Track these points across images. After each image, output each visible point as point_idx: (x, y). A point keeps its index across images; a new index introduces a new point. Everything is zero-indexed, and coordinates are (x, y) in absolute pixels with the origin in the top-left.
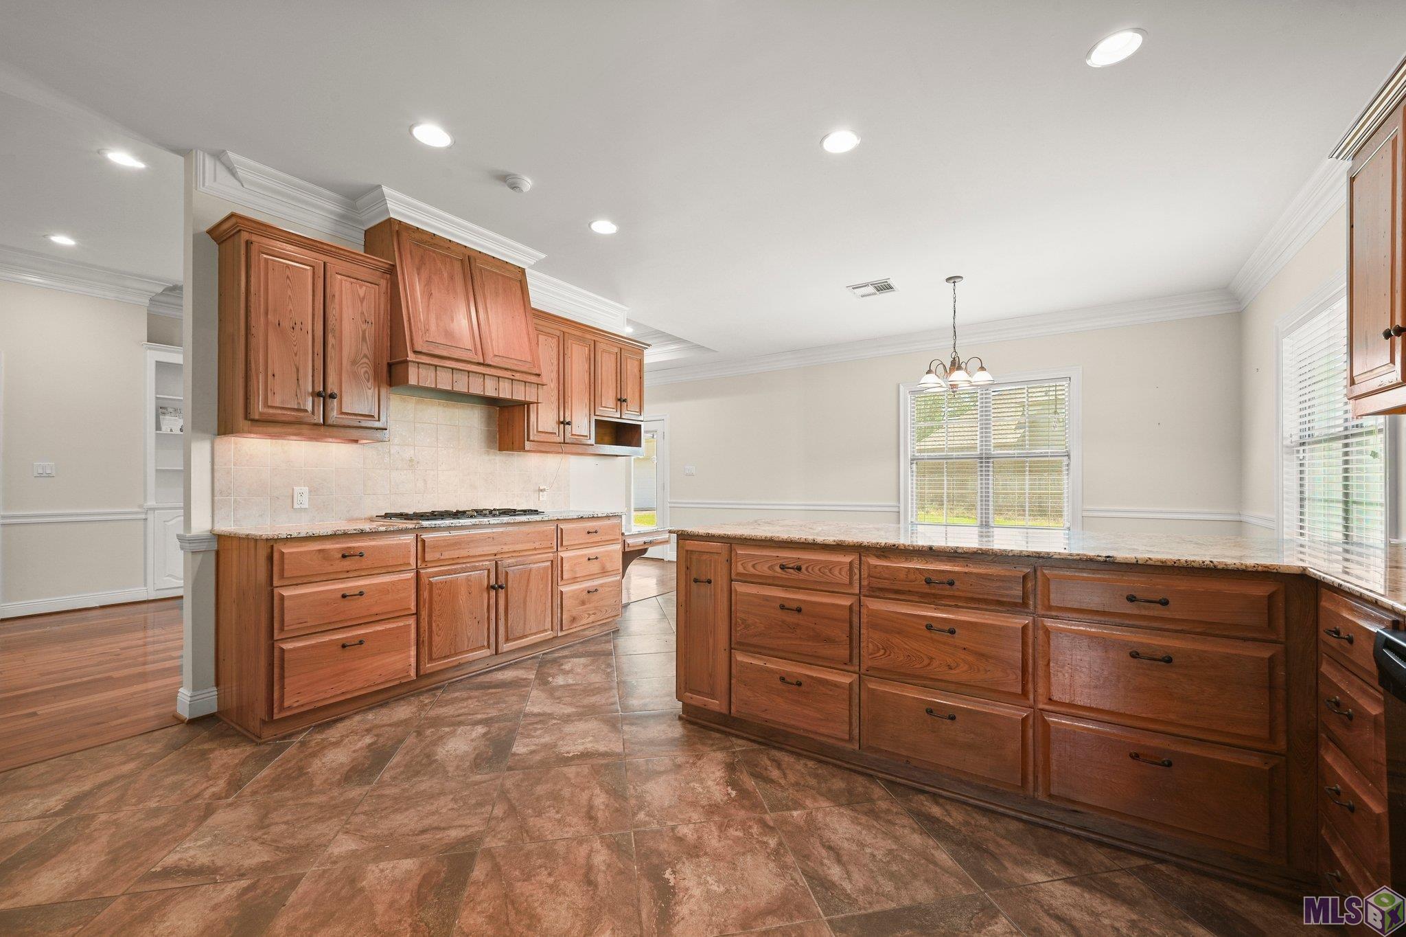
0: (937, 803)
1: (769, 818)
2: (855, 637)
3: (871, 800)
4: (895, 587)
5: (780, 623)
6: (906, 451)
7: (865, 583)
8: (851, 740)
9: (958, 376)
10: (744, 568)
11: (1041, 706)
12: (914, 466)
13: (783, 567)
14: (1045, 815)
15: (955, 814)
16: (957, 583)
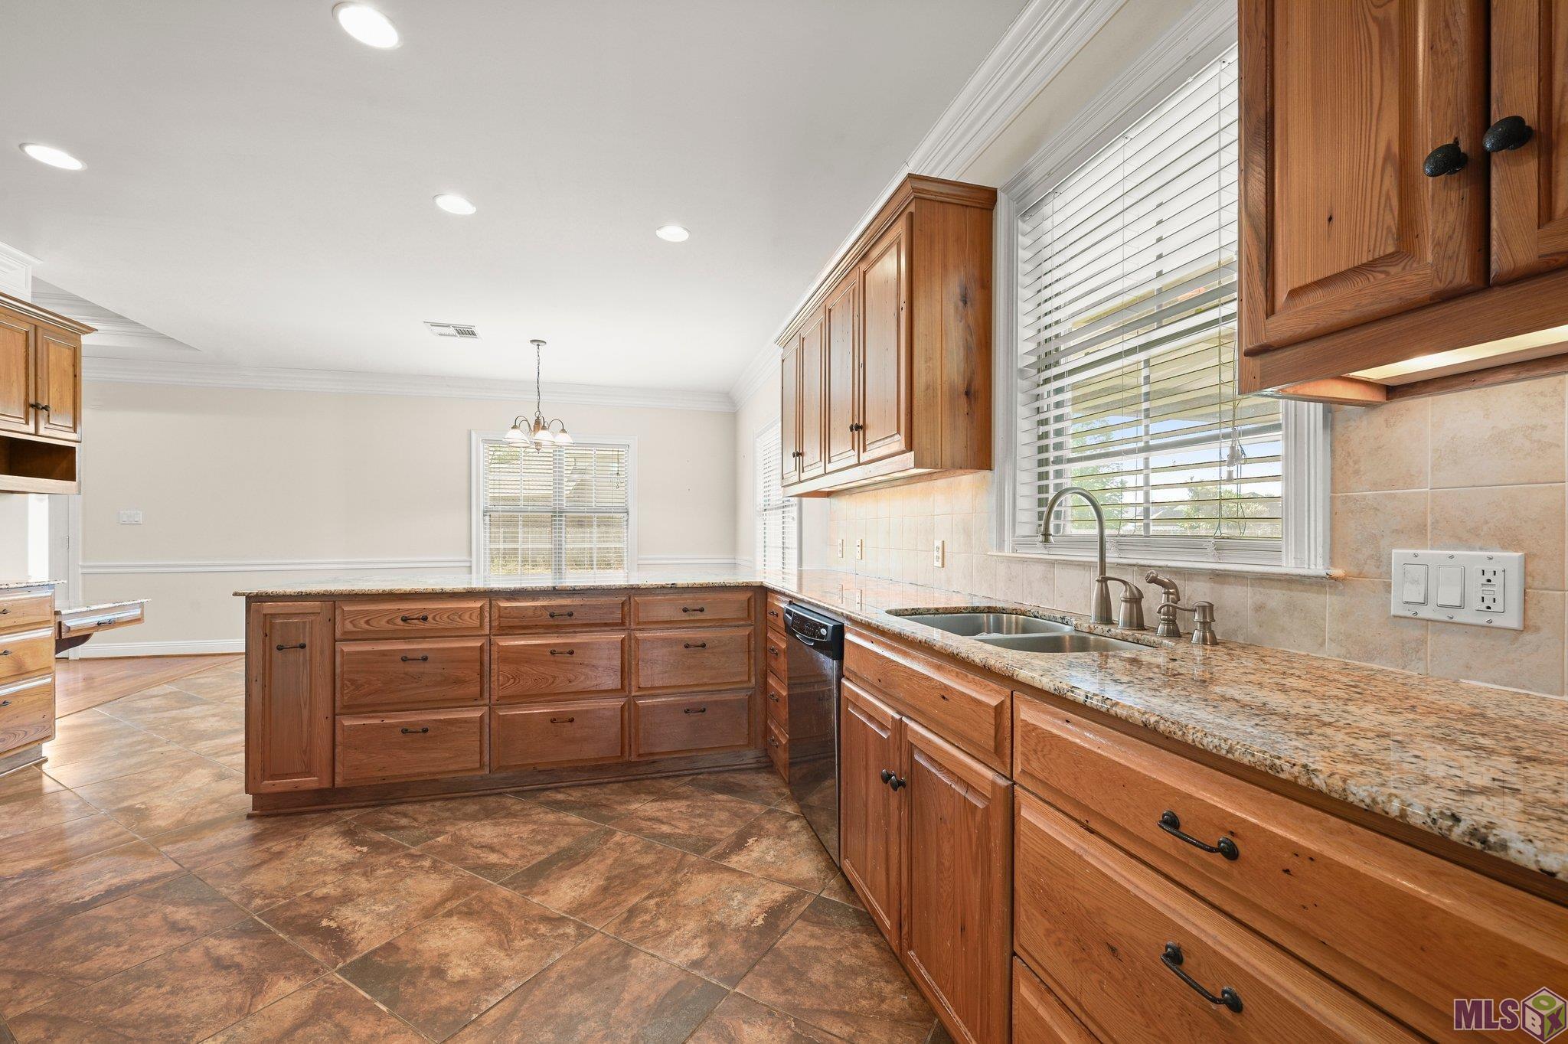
0: (560, 793)
1: (414, 850)
2: (486, 674)
3: (504, 808)
4: (524, 624)
5: (402, 675)
6: (478, 505)
7: (495, 624)
8: (482, 767)
9: (542, 435)
10: (354, 626)
11: (633, 694)
12: (487, 518)
13: (405, 620)
14: (635, 773)
15: (574, 794)
16: (575, 614)
